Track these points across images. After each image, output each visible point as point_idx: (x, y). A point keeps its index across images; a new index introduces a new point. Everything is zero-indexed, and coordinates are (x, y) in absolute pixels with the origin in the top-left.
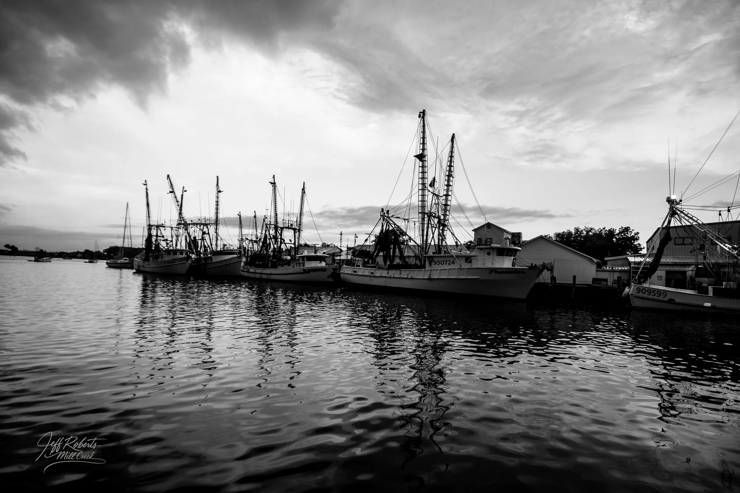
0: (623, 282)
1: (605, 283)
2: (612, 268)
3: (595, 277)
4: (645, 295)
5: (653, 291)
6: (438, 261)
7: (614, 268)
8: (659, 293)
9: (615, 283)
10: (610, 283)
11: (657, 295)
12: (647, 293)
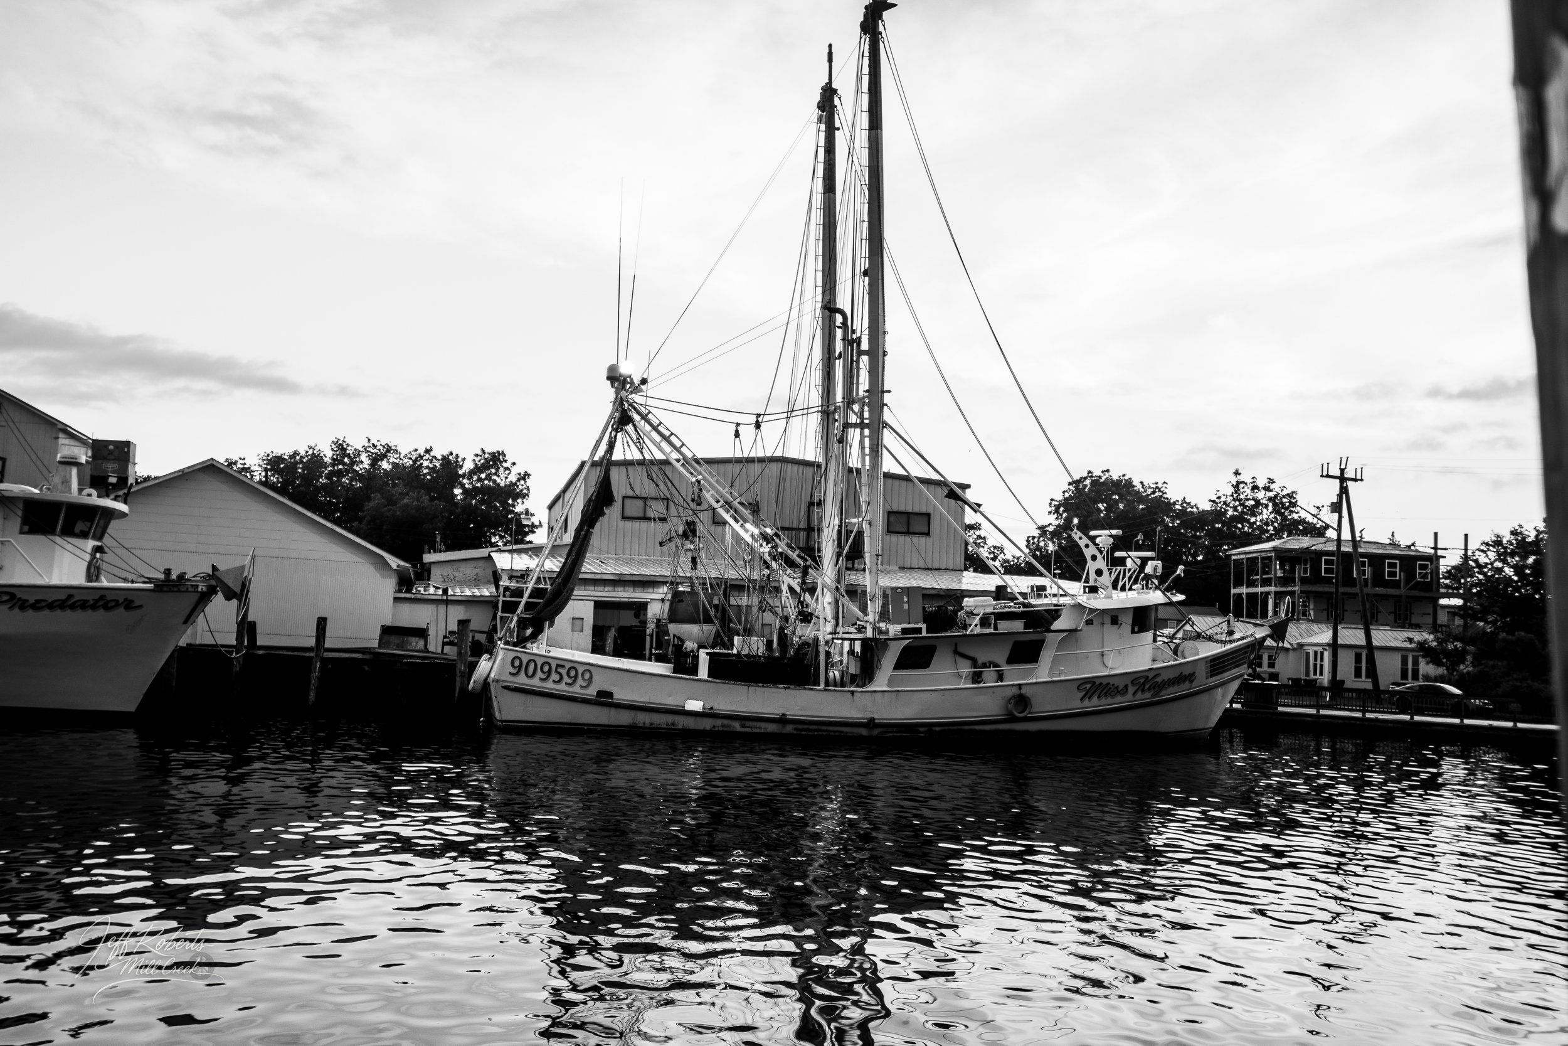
0: (473, 637)
1: (421, 644)
2: (445, 591)
3: (388, 623)
4: (535, 683)
5: (558, 666)
7: (450, 592)
8: (573, 673)
9: (451, 643)
10: (434, 645)
11: (566, 679)
12: (539, 674)
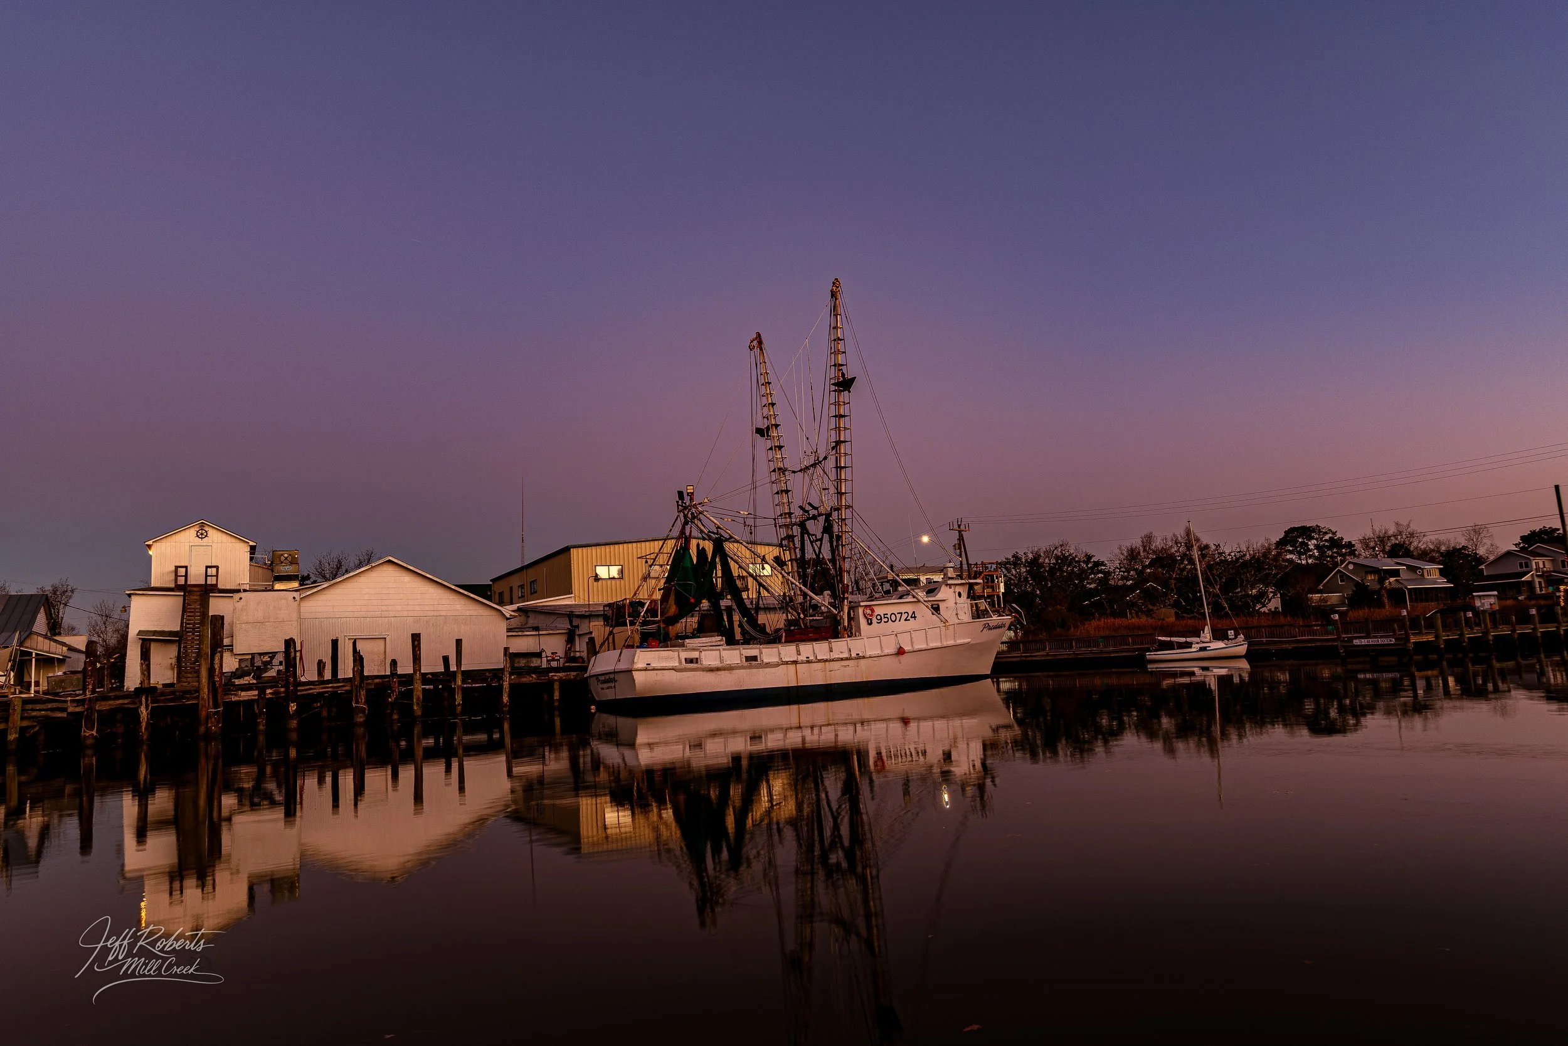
6: (884, 614)
